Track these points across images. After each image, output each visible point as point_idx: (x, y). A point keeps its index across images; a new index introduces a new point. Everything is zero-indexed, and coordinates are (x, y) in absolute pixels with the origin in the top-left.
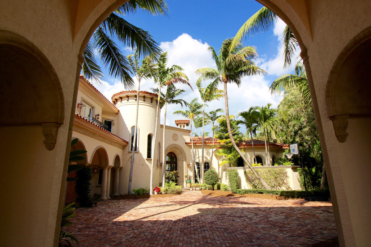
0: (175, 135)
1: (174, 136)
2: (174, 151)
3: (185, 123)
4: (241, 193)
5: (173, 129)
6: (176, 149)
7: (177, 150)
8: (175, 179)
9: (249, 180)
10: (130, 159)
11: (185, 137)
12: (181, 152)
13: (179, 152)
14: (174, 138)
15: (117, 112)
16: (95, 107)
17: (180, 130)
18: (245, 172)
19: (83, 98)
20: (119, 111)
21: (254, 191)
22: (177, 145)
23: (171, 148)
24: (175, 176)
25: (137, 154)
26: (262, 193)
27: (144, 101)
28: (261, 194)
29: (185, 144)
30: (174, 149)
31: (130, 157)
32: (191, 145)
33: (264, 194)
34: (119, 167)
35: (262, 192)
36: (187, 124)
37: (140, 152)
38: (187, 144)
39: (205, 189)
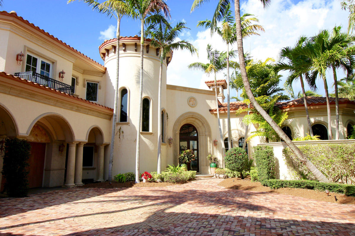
0: (192, 100)
1: (190, 101)
2: (192, 122)
3: (219, 85)
4: (274, 186)
5: (188, 91)
6: (193, 119)
7: (197, 121)
8: (187, 161)
9: (291, 163)
10: (119, 132)
11: (208, 102)
12: (203, 124)
13: (201, 124)
14: (191, 103)
15: (104, 70)
16: (56, 61)
17: (200, 92)
18: (285, 151)
19: (28, 48)
20: (106, 69)
21: (296, 184)
22: (196, 113)
23: (187, 118)
24: (187, 157)
25: (128, 126)
26: (312, 188)
27: (136, 50)
28: (309, 190)
29: (209, 112)
30: (191, 119)
31: (118, 130)
32: (217, 114)
33: (315, 191)
34: (102, 144)
35: (311, 185)
36: (222, 85)
37: (132, 124)
38: (212, 112)
39: (232, 177)
